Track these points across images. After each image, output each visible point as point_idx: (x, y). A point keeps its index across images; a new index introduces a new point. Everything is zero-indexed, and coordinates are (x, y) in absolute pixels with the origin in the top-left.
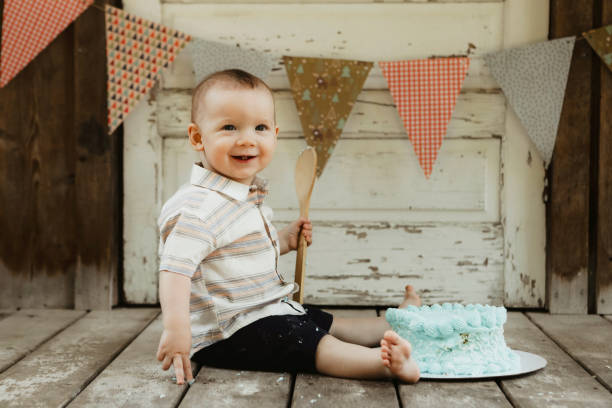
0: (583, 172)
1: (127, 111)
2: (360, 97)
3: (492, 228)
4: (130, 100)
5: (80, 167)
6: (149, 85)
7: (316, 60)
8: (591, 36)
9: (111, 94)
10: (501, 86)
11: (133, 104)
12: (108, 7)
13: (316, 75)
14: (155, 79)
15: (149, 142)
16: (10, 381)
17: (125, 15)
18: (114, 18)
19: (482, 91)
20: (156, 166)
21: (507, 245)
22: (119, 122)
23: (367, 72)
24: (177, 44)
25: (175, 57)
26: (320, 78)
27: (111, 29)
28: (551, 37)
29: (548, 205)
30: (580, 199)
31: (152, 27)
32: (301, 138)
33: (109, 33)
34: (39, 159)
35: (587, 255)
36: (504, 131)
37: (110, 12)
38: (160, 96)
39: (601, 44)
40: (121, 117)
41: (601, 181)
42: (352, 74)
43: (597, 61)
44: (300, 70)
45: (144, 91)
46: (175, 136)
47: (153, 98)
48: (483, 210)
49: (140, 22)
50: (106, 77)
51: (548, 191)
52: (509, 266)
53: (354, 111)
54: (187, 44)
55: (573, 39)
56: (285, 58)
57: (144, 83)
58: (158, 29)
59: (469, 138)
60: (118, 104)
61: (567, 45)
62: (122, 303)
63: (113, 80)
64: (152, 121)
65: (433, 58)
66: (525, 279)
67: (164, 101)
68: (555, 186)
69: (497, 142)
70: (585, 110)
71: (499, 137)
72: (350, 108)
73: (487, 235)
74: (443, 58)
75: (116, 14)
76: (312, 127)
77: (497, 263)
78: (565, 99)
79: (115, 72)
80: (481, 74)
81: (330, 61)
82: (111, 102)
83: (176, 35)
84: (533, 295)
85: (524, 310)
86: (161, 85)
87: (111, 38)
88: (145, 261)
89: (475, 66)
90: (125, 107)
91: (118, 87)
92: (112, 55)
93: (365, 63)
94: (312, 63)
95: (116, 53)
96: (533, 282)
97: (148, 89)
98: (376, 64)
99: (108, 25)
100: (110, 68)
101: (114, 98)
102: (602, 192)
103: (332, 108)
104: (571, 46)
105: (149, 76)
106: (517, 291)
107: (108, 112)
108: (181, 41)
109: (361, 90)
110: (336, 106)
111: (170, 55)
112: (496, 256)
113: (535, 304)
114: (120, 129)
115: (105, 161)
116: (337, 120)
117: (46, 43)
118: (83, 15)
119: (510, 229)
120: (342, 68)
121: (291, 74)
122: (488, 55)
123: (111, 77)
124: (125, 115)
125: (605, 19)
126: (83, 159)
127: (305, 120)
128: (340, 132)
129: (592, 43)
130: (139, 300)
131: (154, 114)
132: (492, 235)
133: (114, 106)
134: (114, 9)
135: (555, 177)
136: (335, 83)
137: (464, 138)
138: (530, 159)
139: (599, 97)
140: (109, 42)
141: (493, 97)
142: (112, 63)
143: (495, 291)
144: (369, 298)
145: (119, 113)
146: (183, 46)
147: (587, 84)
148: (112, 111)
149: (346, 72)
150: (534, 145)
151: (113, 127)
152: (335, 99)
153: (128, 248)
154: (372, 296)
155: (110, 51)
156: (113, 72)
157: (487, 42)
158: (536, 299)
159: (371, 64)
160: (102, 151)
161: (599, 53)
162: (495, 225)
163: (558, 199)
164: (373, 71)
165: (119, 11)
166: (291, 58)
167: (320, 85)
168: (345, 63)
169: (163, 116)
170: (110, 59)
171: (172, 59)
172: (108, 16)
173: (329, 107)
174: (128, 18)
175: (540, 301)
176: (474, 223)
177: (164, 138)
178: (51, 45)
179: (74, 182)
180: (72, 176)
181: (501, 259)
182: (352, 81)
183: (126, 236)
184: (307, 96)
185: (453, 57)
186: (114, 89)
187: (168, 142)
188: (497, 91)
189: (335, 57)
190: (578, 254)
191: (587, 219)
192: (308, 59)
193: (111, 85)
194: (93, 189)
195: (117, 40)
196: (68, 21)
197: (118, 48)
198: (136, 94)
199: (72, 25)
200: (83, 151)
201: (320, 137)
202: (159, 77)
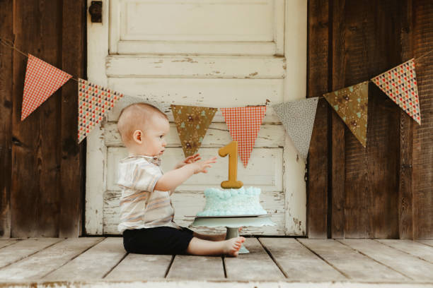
0: (324, 165)
1: (88, 131)
2: (211, 126)
3: (279, 195)
4: (90, 126)
5: (63, 162)
6: (100, 119)
7: (188, 107)
8: (327, 96)
9: (80, 123)
10: (281, 121)
11: (91, 128)
12: (79, 79)
13: (188, 115)
14: (103, 115)
15: (100, 149)
16: (36, 258)
17: (89, 83)
18: (83, 85)
19: (273, 124)
20: (104, 161)
21: (286, 203)
22: (84, 137)
23: (214, 113)
24: (115, 98)
25: (114, 104)
26: (190, 116)
27: (81, 90)
28: (307, 97)
29: (307, 182)
30: (323, 179)
31: (103, 89)
32: (180, 147)
33: (79, 93)
34: (41, 158)
35: (327, 208)
36: (285, 144)
37: (81, 82)
38: (106, 125)
39: (332, 100)
40: (85, 135)
41: (333, 170)
42: (207, 114)
43: (330, 109)
44: (180, 112)
45: (97, 122)
46: (113, 146)
47: (102, 126)
48: (274, 185)
49: (96, 87)
50: (78, 115)
51: (307, 175)
52: (287, 214)
53: (207, 133)
54: (121, 98)
55: (317, 98)
56: (172, 106)
57: (97, 117)
58: (106, 90)
59: (267, 148)
60: (84, 128)
61: (314, 101)
62: (84, 234)
63: (81, 116)
64: (102, 138)
65: (248, 106)
66: (295, 221)
67: (108, 127)
68: (310, 172)
69: (281, 150)
70: (325, 134)
71: (282, 147)
72: (205, 132)
73: (276, 198)
74: (253, 106)
75: (84, 83)
76: (186, 142)
77: (281, 213)
78: (314, 128)
79: (82, 112)
80: (273, 115)
81: (195, 108)
82: (80, 127)
83: (115, 94)
84: (300, 229)
85: (296, 237)
86: (107, 120)
87: (81, 95)
88: (97, 211)
89: (269, 111)
90: (87, 129)
91: (83, 120)
92: (81, 103)
93: (213, 109)
94: (186, 109)
95: (83, 102)
96: (300, 222)
97: (99, 121)
98: (219, 109)
99: (79, 88)
100: (80, 110)
101: (81, 125)
102: (334, 176)
103: (196, 133)
104: (317, 102)
105: (100, 115)
106: (292, 227)
107: (78, 132)
108: (118, 97)
109: (211, 123)
110: (198, 130)
111: (112, 104)
112: (281, 209)
113: (301, 234)
114: (85, 141)
115: (77, 159)
116: (199, 138)
117: (47, 98)
118: (66, 84)
119: (288, 195)
120: (201, 111)
121: (175, 114)
122: (275, 105)
123: (80, 114)
124: (87, 134)
125: (333, 88)
126: (65, 158)
127: (182, 138)
128: (200, 144)
129: (328, 99)
130: (94, 233)
131: (103, 135)
132: (279, 198)
133: (81, 129)
134: (83, 81)
135: (310, 168)
136: (197, 119)
137: (264, 147)
138: (298, 158)
139: (332, 127)
140: (80, 97)
141: (279, 126)
142: (81, 108)
143: (280, 227)
144: (215, 231)
145: (84, 133)
146: (119, 99)
147: (325, 121)
148: (80, 132)
149: (203, 114)
150: (298, 151)
151: (80, 140)
152: (198, 127)
153: (87, 205)
154: (217, 230)
155: (80, 101)
156: (81, 112)
157: (276, 99)
158: (302, 231)
159: (216, 109)
160: (75, 154)
161: (332, 105)
162: (281, 192)
163: (312, 180)
164: (217, 113)
165: (86, 82)
166: (175, 106)
167: (190, 120)
168: (203, 109)
169: (108, 136)
170: (80, 106)
171: (113, 106)
172: (79, 84)
173: (194, 132)
174: (90, 85)
175: (303, 232)
176: (270, 192)
177: (108, 147)
178: (49, 98)
179: (59, 170)
180: (59, 167)
181: (283, 211)
182: (206, 118)
183: (86, 199)
184: (183, 125)
185: (258, 106)
186: (81, 121)
187: (110, 149)
188: (280, 124)
189: (198, 106)
190: (323, 207)
191: (327, 189)
192: (183, 106)
193: (80, 118)
194: (70, 173)
195: (84, 96)
196: (58, 87)
197: (84, 100)
198: (93, 123)
199: (61, 89)
200: (64, 154)
201: (189, 146)
202: (105, 115)
